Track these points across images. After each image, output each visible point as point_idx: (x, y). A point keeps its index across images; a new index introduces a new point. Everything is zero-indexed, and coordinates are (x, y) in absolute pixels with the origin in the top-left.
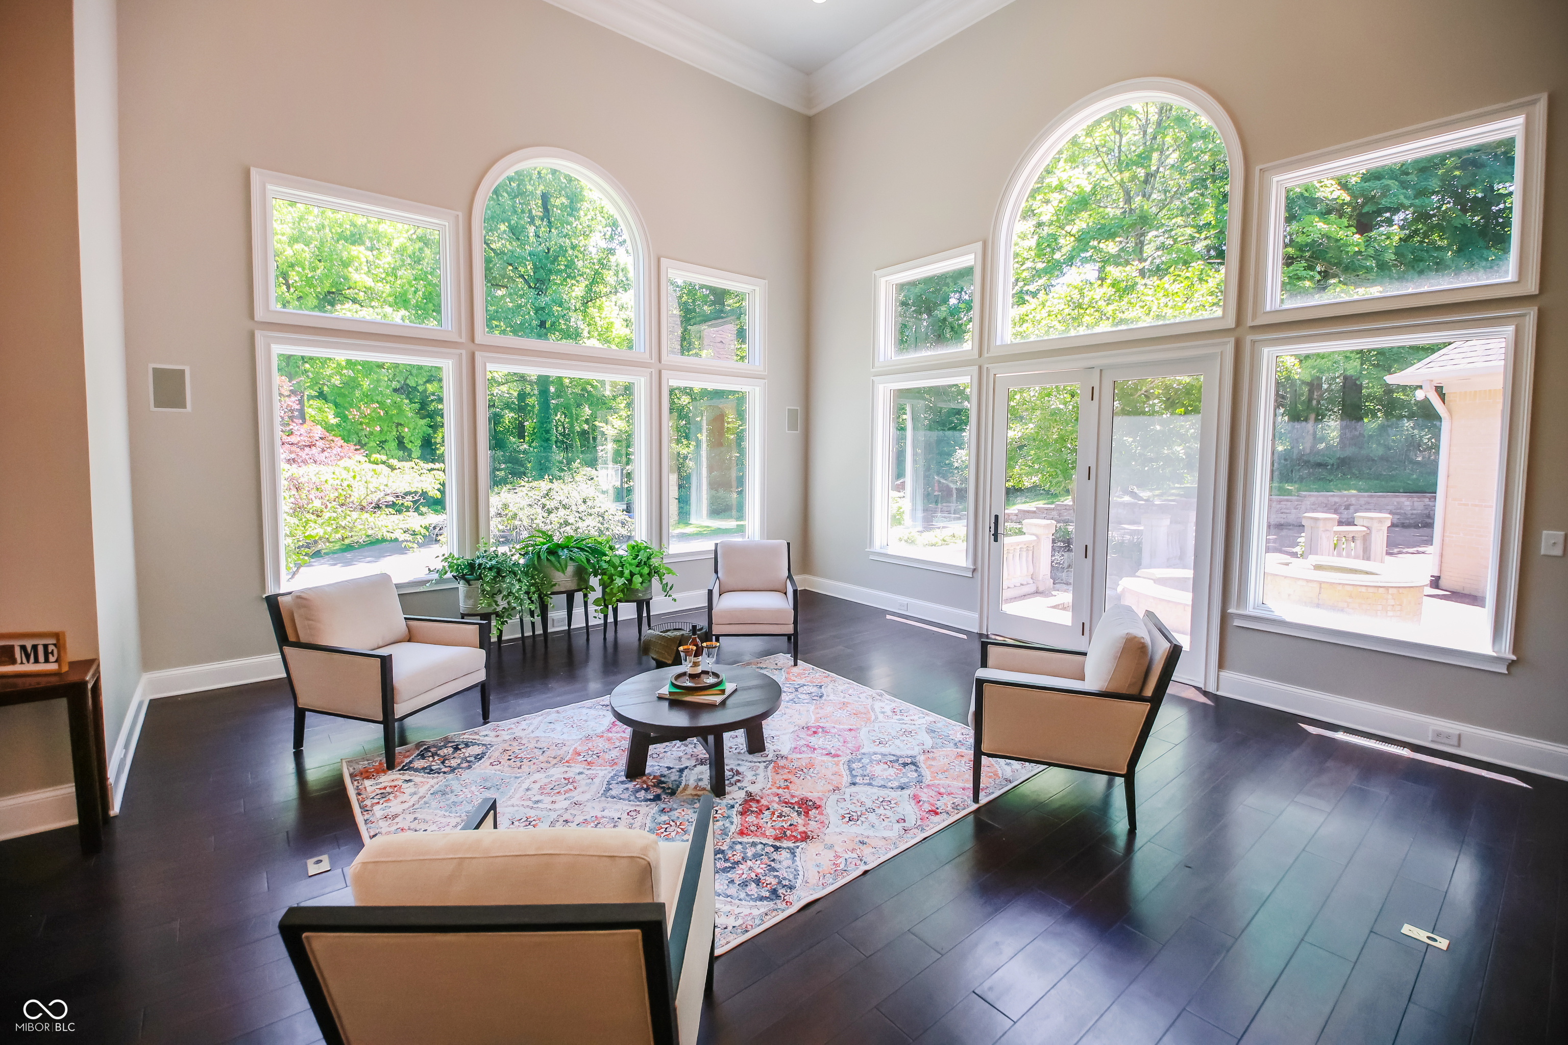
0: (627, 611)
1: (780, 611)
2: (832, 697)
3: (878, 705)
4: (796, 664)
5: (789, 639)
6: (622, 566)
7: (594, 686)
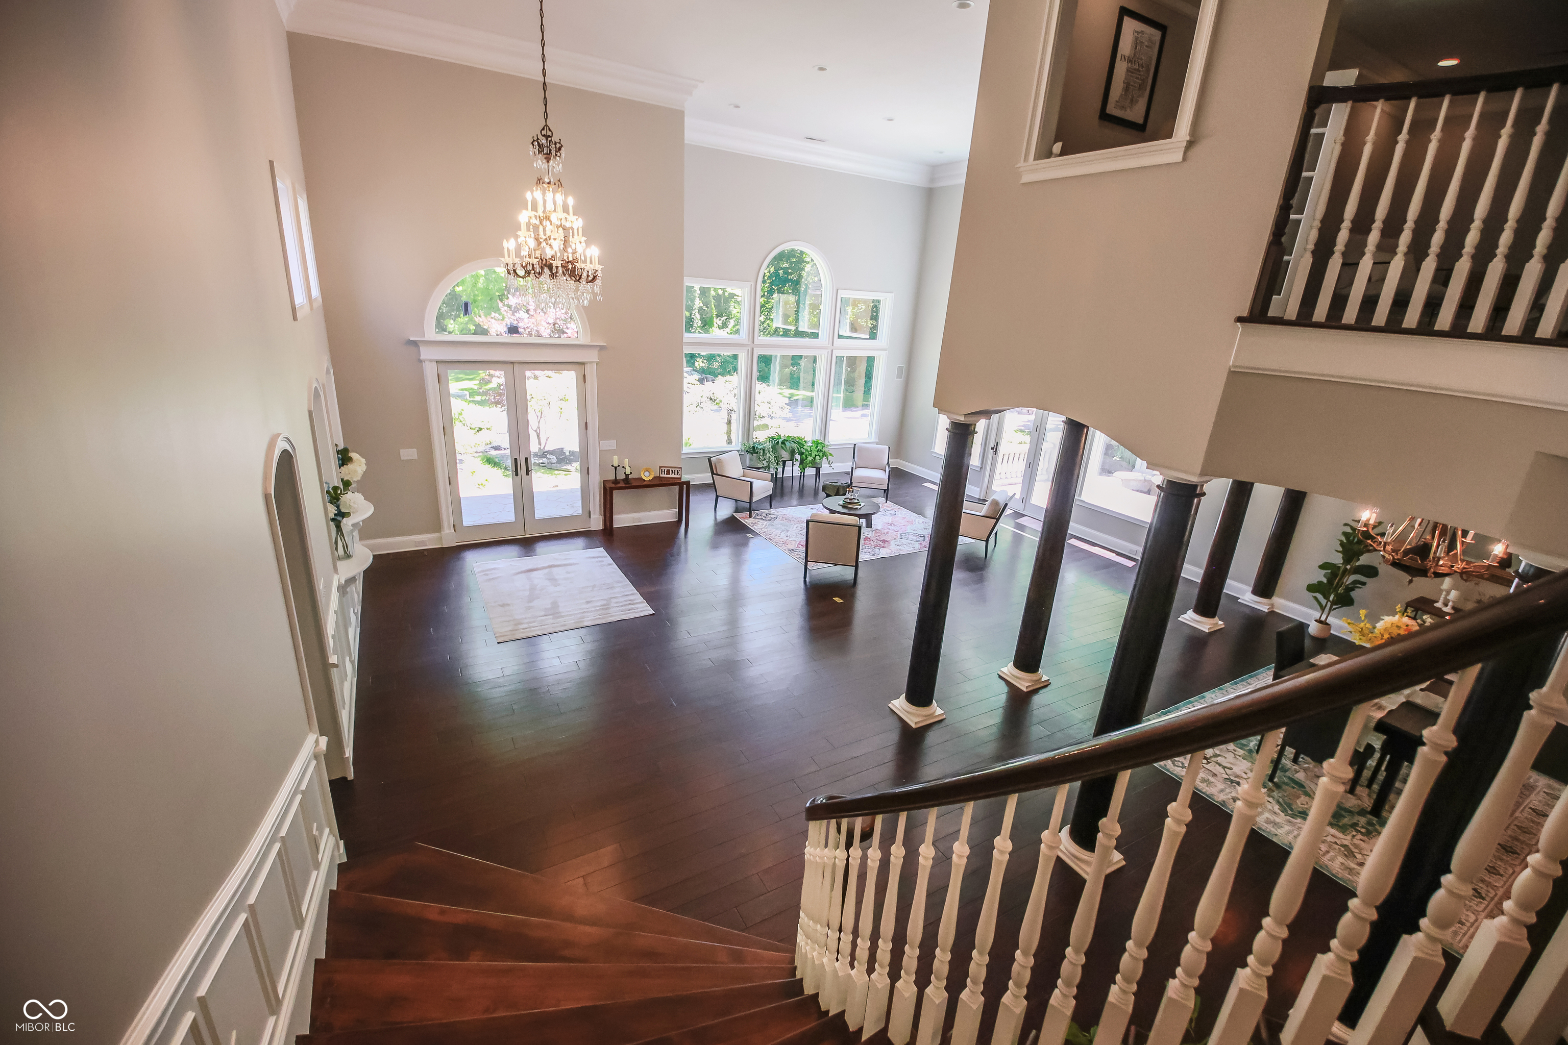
0: (810, 472)
1: (882, 479)
2: (899, 515)
3: (917, 520)
4: (886, 502)
5: (885, 492)
6: (811, 451)
7: (795, 502)
